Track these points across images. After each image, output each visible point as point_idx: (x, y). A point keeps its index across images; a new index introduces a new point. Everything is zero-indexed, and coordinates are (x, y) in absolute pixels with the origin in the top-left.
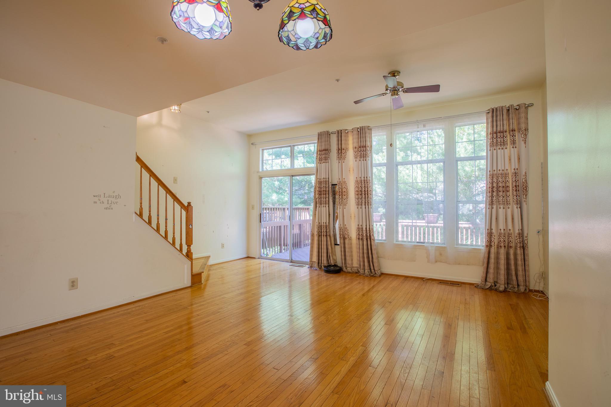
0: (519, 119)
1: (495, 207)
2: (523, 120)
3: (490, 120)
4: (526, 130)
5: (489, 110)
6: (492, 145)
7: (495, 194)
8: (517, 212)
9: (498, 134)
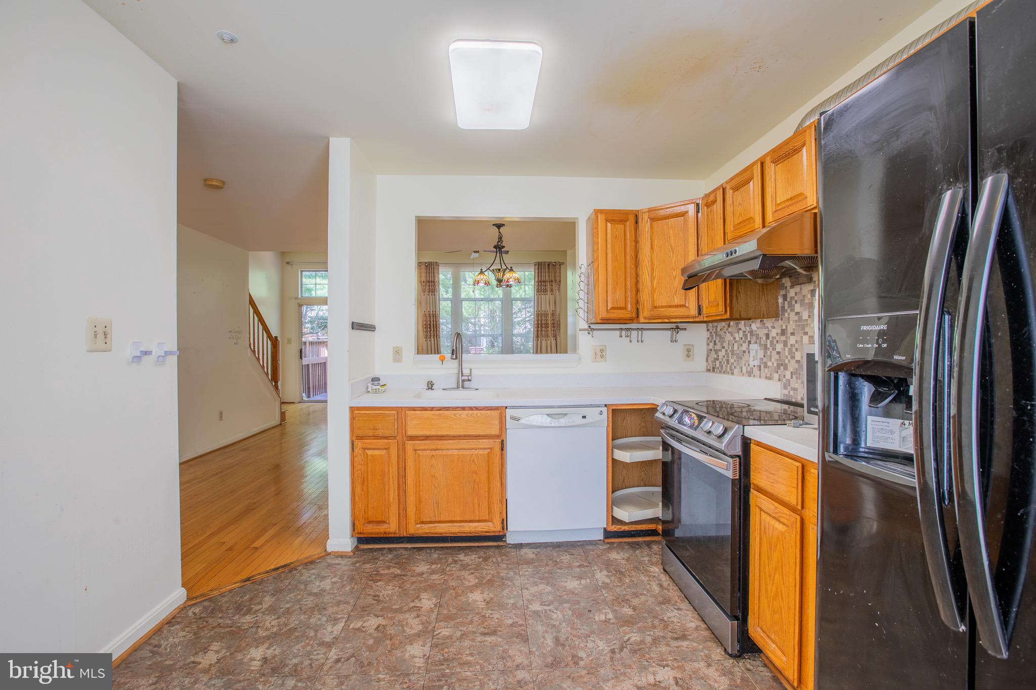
0: (555, 273)
1: (539, 339)
2: (558, 274)
3: (537, 271)
4: (560, 281)
5: (536, 263)
6: (538, 291)
7: (539, 329)
8: (553, 342)
9: (542, 283)
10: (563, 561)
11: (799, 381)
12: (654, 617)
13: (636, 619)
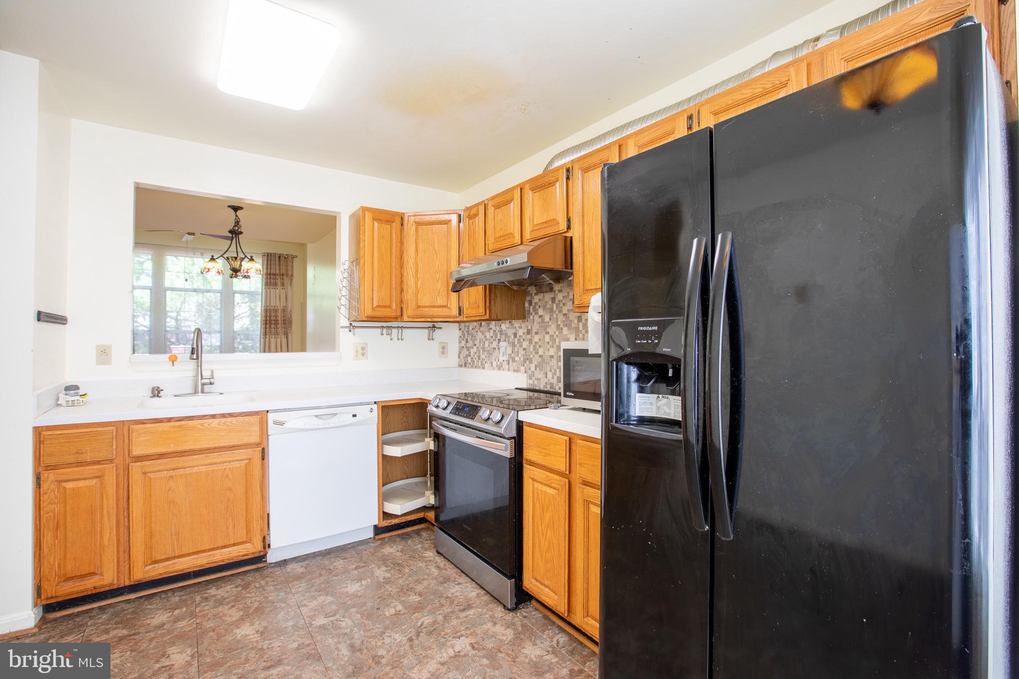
0: (287, 266)
1: (268, 337)
2: (290, 268)
3: (265, 263)
4: (292, 275)
5: (265, 253)
6: (266, 284)
7: (268, 326)
8: (284, 341)
9: (272, 276)
10: (337, 567)
11: (542, 372)
12: (440, 597)
13: (424, 603)
